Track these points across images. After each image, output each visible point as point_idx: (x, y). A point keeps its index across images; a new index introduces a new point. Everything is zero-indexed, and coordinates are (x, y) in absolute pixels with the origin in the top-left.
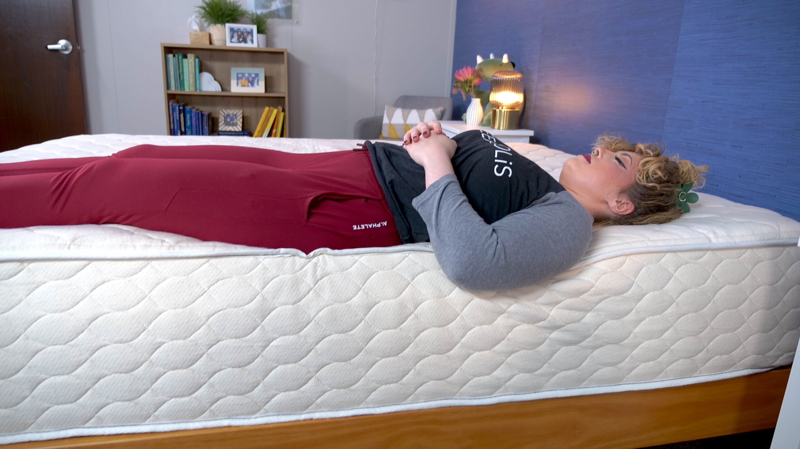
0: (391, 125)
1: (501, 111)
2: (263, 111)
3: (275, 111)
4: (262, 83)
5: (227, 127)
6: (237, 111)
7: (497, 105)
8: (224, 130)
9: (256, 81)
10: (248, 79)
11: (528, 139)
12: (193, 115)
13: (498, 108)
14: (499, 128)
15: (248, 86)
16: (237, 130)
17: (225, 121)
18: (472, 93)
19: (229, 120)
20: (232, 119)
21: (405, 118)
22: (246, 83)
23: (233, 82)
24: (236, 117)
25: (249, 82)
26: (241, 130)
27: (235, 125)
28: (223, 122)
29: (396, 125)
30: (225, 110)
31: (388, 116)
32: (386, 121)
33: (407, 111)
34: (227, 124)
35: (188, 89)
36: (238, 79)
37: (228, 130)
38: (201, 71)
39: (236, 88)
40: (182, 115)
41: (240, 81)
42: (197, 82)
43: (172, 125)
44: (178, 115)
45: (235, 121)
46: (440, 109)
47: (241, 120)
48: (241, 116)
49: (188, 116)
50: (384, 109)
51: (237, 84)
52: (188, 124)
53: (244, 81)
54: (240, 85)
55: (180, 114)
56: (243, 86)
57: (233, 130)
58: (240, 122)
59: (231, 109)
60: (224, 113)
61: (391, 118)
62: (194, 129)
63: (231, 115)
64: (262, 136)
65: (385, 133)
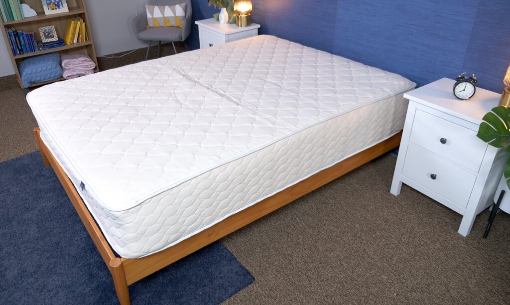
0: (154, 19)
1: (241, 16)
2: (70, 24)
3: (79, 23)
4: (65, 5)
5: (47, 39)
6: (51, 26)
7: (239, 13)
8: (46, 42)
9: (60, 4)
10: (54, 3)
11: (257, 30)
12: (25, 36)
14: (241, 26)
15: (56, 9)
16: (55, 40)
17: (45, 35)
19: (47, 34)
20: (49, 33)
21: (163, 13)
22: (54, 7)
23: (45, 8)
24: (52, 31)
25: (56, 5)
26: (58, 40)
27: (53, 37)
28: (43, 36)
29: (158, 18)
30: (42, 27)
31: (150, 13)
32: (149, 16)
33: (162, 7)
34: (47, 37)
35: (17, 19)
36: (48, 4)
37: (49, 41)
38: (21, 3)
40: (17, 38)
41: (49, 6)
42: (20, 11)
44: (14, 39)
45: (51, 34)
46: (184, 4)
47: (56, 33)
48: (55, 29)
49: (21, 38)
50: (146, 8)
51: (48, 9)
52: (23, 43)
53: (52, 6)
54: (50, 9)
56: (52, 9)
57: (52, 41)
58: (55, 34)
59: (46, 26)
60: (42, 30)
61: (152, 13)
62: (27, 46)
63: (47, 31)
64: (73, 41)
65: (151, 24)
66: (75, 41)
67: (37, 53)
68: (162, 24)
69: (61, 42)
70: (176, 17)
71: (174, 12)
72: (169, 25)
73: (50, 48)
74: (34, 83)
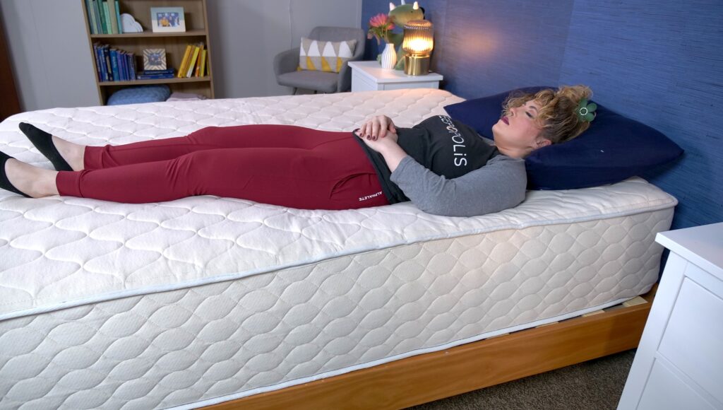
0: (308, 58)
1: (413, 58)
2: (186, 48)
3: (197, 49)
4: (182, 22)
5: (152, 66)
6: (160, 50)
7: (410, 52)
8: (149, 69)
9: (176, 20)
10: (168, 18)
11: (437, 84)
12: (118, 57)
13: (411, 55)
14: (412, 74)
15: (169, 26)
16: (162, 69)
17: (149, 60)
18: (386, 38)
19: (153, 59)
20: (156, 59)
21: (321, 50)
22: (167, 23)
23: (154, 23)
24: (160, 57)
25: (169, 21)
26: (165, 68)
27: (160, 64)
28: (148, 62)
29: (313, 57)
30: (149, 49)
31: (305, 49)
32: (302, 53)
33: (322, 43)
34: (152, 63)
35: (111, 32)
36: (159, 19)
37: (153, 69)
38: (121, 13)
39: (158, 29)
40: (107, 58)
41: (160, 21)
42: (119, 24)
43: (99, 68)
44: (103, 59)
45: (159, 60)
46: (353, 42)
47: (165, 59)
48: (165, 54)
49: (114, 58)
50: (300, 42)
51: (158, 24)
52: (115, 66)
53: (164, 21)
54: (161, 25)
55: (105, 57)
56: (164, 26)
57: (158, 69)
58: (164, 61)
59: (154, 48)
60: (148, 53)
61: (307, 50)
62: (121, 70)
63: (155, 55)
64: (186, 73)
65: (303, 65)
66: (189, 74)
67: (133, 82)
68: (317, 66)
69: (172, 69)
70: (338, 59)
71: (337, 51)
72: (326, 68)
73: (152, 78)
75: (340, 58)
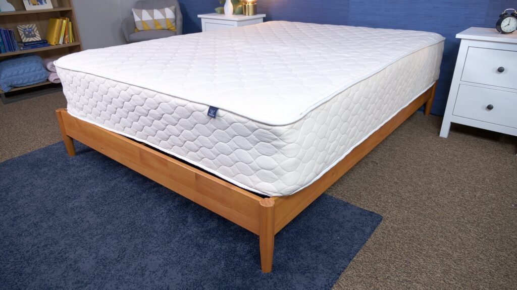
0: (143, 22)
2: (54, 23)
3: (64, 21)
5: (28, 39)
6: (31, 25)
8: (27, 41)
11: (262, 19)
12: (2, 32)
13: (247, 4)
14: (249, 15)
15: (38, 4)
16: (38, 40)
19: (27, 33)
20: (30, 32)
21: (152, 16)
22: (36, 2)
23: (26, 3)
24: (33, 30)
26: (40, 39)
27: (35, 36)
28: (24, 35)
29: (147, 21)
30: (21, 25)
31: (138, 16)
32: (137, 19)
33: (151, 11)
34: (27, 36)
37: (30, 41)
39: (30, 8)
41: (30, 1)
45: (33, 33)
46: (173, 7)
48: (36, 28)
50: (132, 12)
52: (1, 40)
53: (33, 1)
56: (34, 5)
57: (35, 40)
58: (37, 33)
59: (26, 25)
60: (22, 28)
61: (140, 16)
62: (6, 44)
63: (28, 29)
64: (59, 42)
65: (139, 28)
66: (61, 42)
67: (18, 52)
68: (152, 27)
69: (44, 42)
70: (166, 20)
71: (164, 14)
72: (159, 27)
73: (32, 48)
74: (15, 87)
75: (168, 19)
